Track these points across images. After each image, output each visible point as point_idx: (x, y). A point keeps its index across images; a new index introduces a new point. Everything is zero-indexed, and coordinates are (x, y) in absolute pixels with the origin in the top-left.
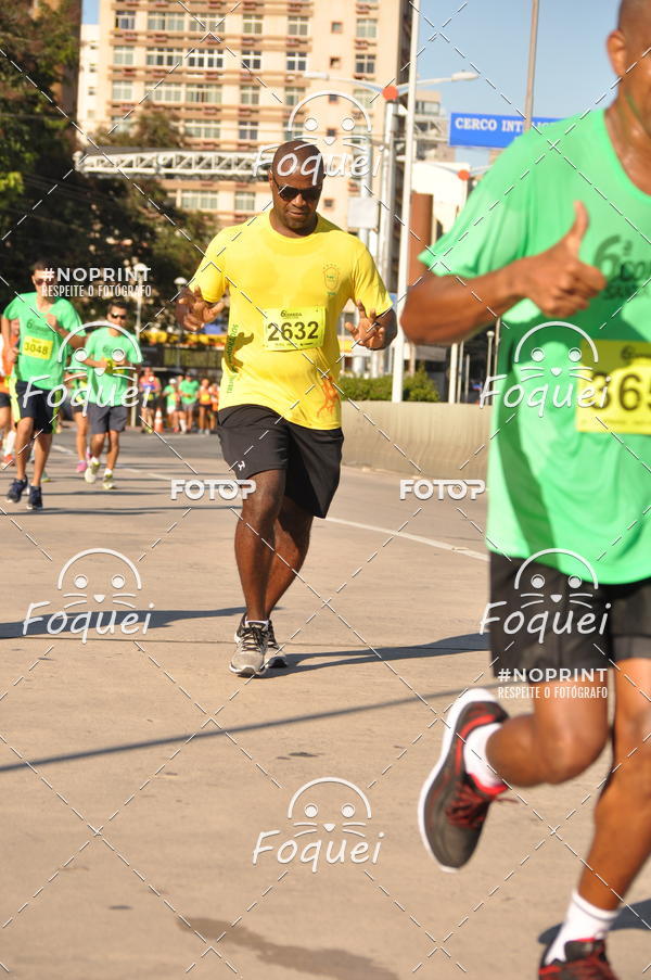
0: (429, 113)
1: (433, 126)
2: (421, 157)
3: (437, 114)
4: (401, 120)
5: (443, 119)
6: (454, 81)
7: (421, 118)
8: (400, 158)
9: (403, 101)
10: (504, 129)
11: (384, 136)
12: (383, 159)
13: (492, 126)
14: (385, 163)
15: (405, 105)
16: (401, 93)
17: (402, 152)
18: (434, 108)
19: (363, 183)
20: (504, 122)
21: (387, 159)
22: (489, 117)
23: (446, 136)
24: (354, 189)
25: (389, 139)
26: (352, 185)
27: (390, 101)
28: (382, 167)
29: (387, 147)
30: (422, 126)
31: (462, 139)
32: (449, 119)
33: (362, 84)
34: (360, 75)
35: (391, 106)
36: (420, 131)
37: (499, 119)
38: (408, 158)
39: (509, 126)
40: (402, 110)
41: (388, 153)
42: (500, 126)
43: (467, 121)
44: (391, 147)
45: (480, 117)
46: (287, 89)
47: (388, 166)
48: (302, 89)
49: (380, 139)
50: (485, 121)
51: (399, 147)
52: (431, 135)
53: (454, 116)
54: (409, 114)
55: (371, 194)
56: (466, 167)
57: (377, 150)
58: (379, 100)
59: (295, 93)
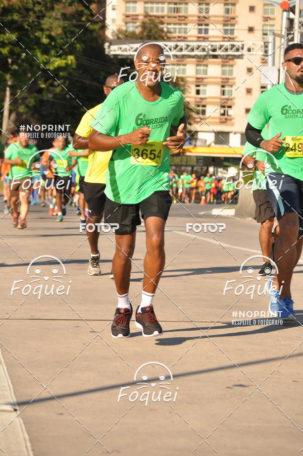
4: (291, 21)
9: (292, 10)
11: (281, 30)
12: (281, 44)
14: (282, 46)
15: (294, 13)
16: (291, 6)
19: (270, 59)
21: (283, 44)
24: (264, 62)
25: (284, 32)
26: (263, 59)
27: (285, 10)
28: (280, 48)
29: (281, 36)
35: (285, 13)
40: (292, 15)
41: (284, 41)
44: (286, 36)
46: (226, 4)
47: (284, 48)
48: (234, 4)
49: (279, 32)
51: (290, 37)
54: (296, 17)
55: (274, 64)
57: (278, 39)
58: (278, 10)
59: (230, 7)
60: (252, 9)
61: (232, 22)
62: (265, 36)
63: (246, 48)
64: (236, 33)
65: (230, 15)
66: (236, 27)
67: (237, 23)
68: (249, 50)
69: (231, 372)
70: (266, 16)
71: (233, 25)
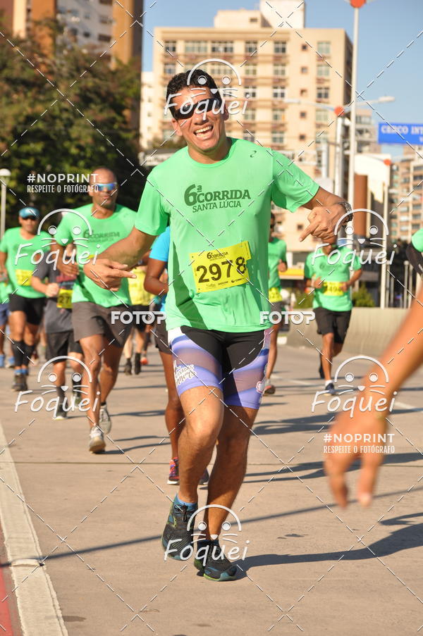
0: (365, 123)
1: (367, 131)
2: (359, 151)
3: (369, 124)
4: (346, 129)
5: (374, 126)
6: (380, 103)
7: (360, 127)
8: (347, 152)
9: (348, 116)
10: (413, 132)
11: (336, 138)
12: (336, 153)
13: (405, 130)
14: (337, 155)
15: (349, 118)
16: (347, 111)
17: (348, 148)
18: (367, 120)
19: (323, 170)
20: (413, 128)
21: (338, 153)
22: (402, 125)
23: (375, 138)
24: (317, 172)
25: (339, 140)
26: (316, 170)
27: (339, 116)
28: (335, 158)
29: (335, 145)
30: (360, 132)
31: (386, 139)
32: (377, 126)
33: (321, 106)
34: (319, 99)
35: (340, 120)
36: (359, 134)
37: (409, 126)
38: (352, 152)
39: (415, 131)
40: (347, 122)
41: (339, 149)
42: (410, 130)
43: (389, 128)
44: (341, 146)
45: (397, 125)
46: (274, 110)
47: (339, 158)
48: (283, 110)
49: (333, 141)
50: (400, 127)
51: (346, 145)
52: (366, 137)
53: (381, 125)
54: (351, 123)
55: (328, 175)
56: (388, 157)
57: (332, 148)
58: (332, 116)
59: (278, 113)
60: (303, 115)
61: (282, 129)
62: (318, 145)
63: (297, 158)
64: (286, 141)
65: (280, 121)
66: (286, 135)
67: (286, 130)
68: (301, 160)
69: (282, 520)
70: (319, 122)
71: (282, 132)
